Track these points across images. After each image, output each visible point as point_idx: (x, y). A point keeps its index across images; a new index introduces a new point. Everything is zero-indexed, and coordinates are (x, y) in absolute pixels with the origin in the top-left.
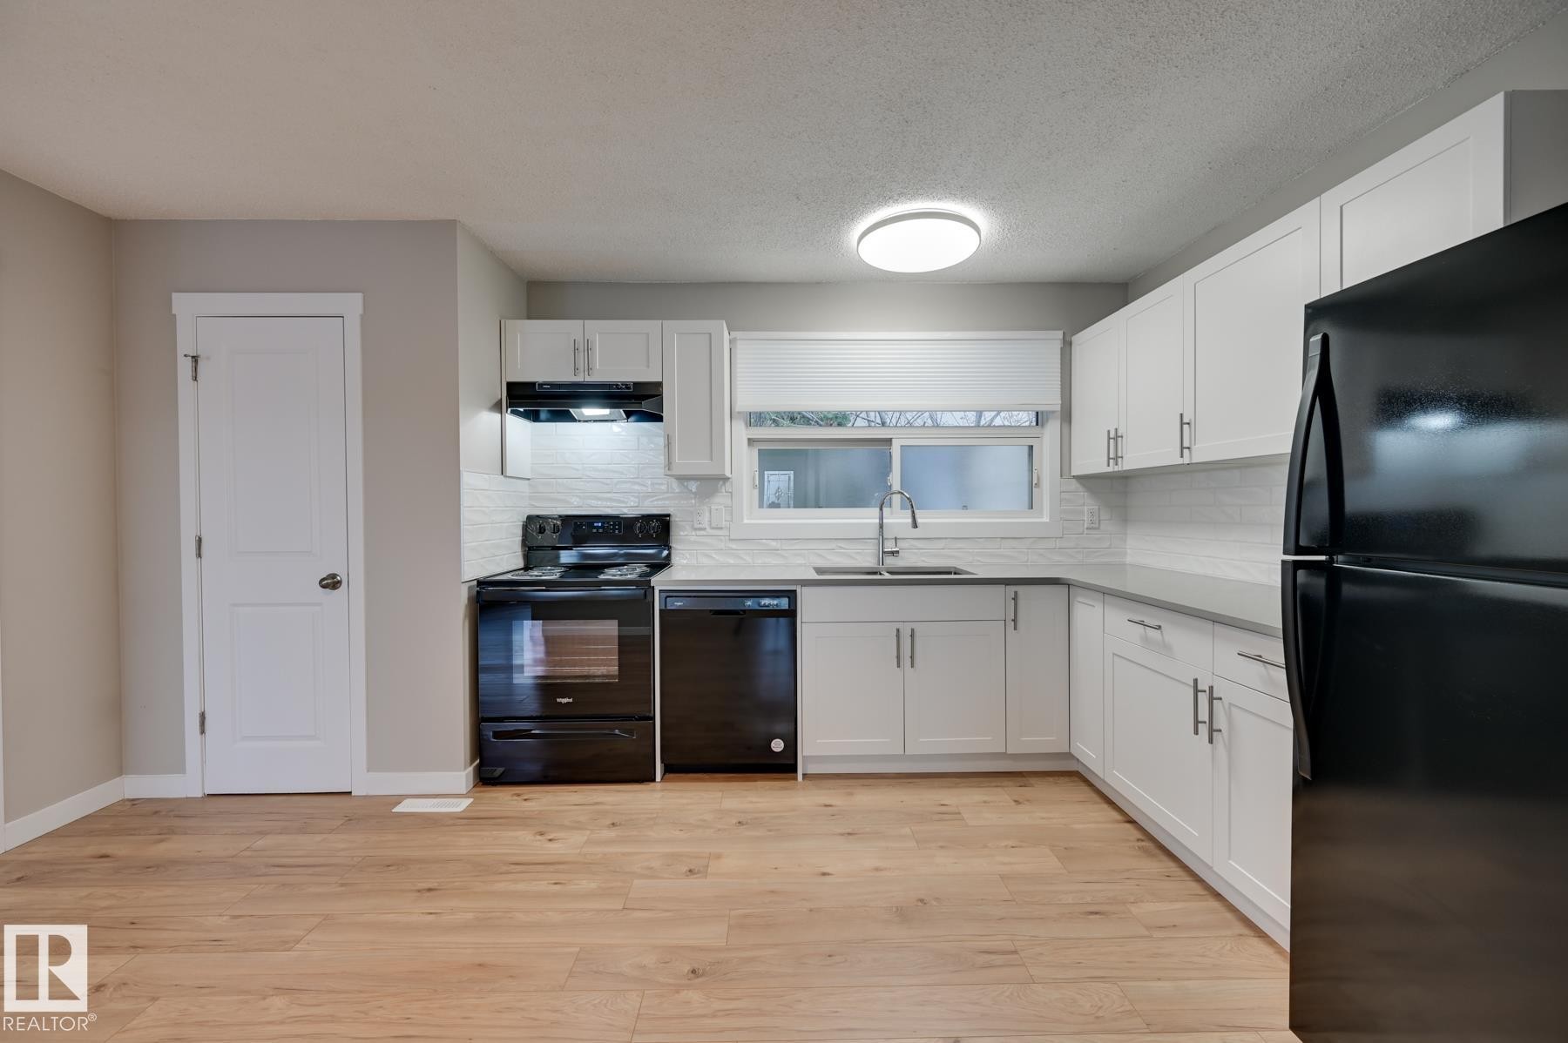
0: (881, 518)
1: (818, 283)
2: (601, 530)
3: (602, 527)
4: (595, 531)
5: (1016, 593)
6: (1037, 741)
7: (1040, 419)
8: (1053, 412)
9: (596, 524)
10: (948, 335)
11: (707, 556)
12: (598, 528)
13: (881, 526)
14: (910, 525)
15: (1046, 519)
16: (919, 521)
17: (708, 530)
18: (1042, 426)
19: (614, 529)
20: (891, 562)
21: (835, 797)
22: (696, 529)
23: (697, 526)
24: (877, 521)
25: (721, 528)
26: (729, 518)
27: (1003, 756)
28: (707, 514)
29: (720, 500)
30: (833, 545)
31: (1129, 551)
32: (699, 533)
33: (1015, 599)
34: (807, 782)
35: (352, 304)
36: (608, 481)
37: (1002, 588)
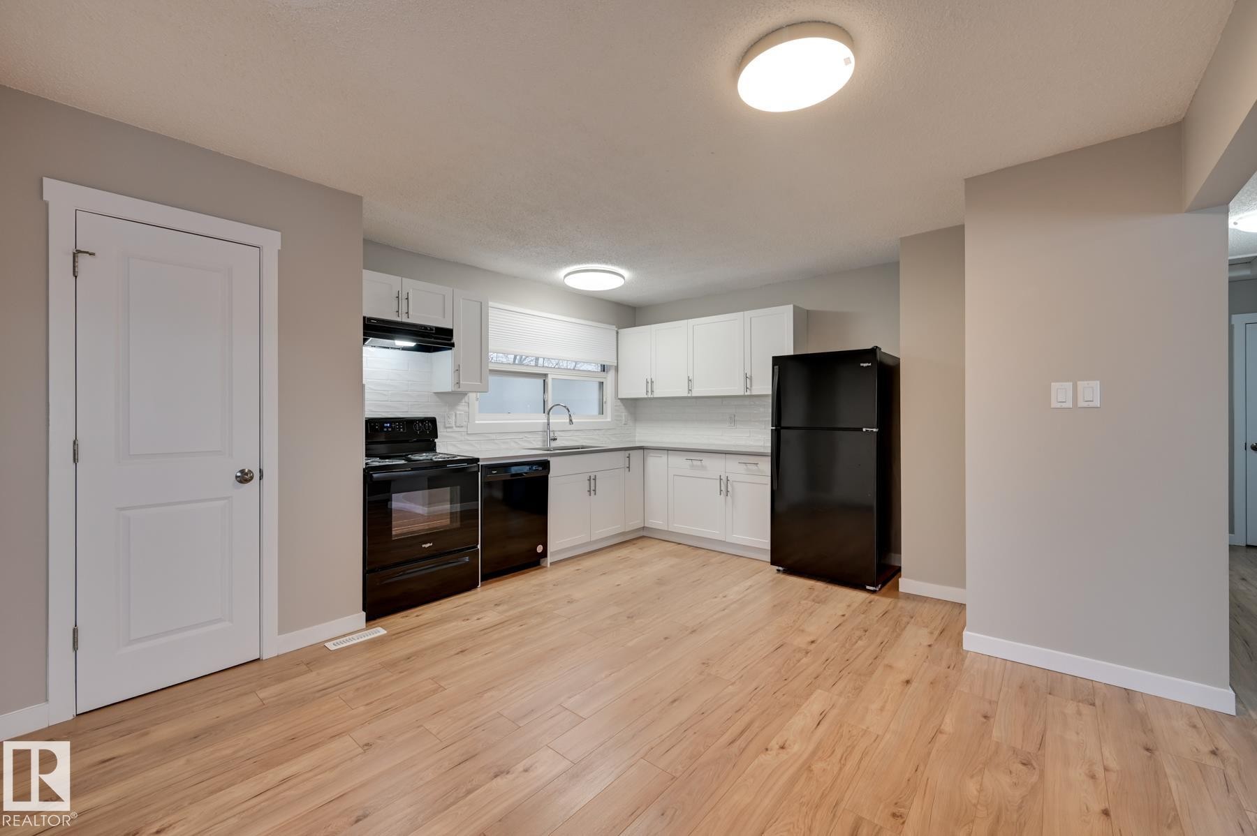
0: (548, 420)
1: (515, 277)
2: (390, 429)
3: (390, 427)
4: (385, 430)
5: (629, 454)
6: (635, 524)
7: (604, 368)
8: (612, 366)
9: (385, 425)
10: (573, 320)
11: (454, 446)
12: (387, 427)
13: (548, 424)
14: (568, 423)
15: (609, 420)
16: (573, 421)
17: (454, 428)
18: (607, 372)
19: (400, 428)
20: (554, 444)
21: (568, 570)
22: (446, 428)
23: (447, 425)
24: (546, 421)
25: (462, 427)
26: (466, 419)
27: (623, 534)
28: (454, 418)
29: (462, 408)
30: (521, 436)
31: (637, 435)
32: (449, 430)
33: (629, 457)
34: (554, 566)
35: (271, 241)
36: (385, 393)
37: (623, 452)
